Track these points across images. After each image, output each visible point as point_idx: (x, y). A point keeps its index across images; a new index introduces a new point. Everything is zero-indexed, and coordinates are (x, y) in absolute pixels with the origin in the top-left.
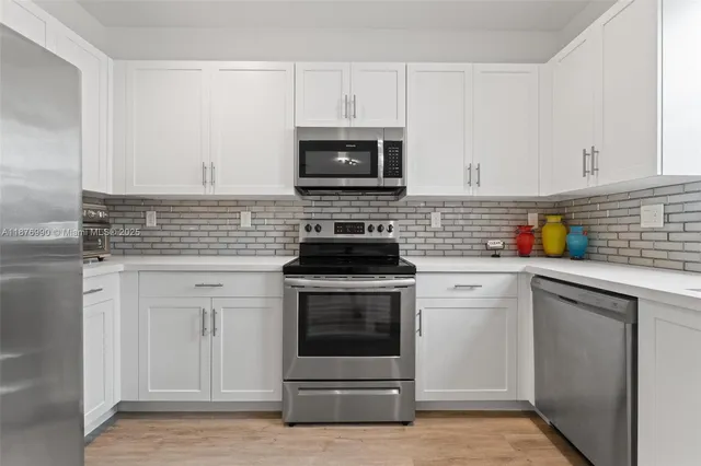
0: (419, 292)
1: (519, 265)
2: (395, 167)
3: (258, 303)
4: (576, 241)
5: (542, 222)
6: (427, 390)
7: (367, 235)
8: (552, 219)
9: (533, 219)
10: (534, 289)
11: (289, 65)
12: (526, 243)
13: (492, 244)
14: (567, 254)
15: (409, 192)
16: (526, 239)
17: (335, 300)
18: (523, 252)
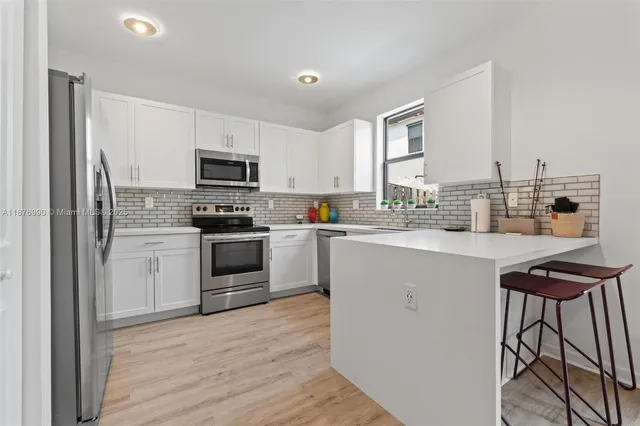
0: (271, 240)
1: (312, 226)
2: (255, 177)
3: (185, 252)
4: (333, 214)
5: (320, 206)
6: (275, 286)
7: (235, 213)
8: (324, 205)
9: (316, 205)
10: (318, 235)
11: (192, 110)
12: (313, 217)
13: (299, 217)
14: (330, 221)
15: (261, 190)
16: (313, 214)
17: (232, 246)
18: (312, 220)
